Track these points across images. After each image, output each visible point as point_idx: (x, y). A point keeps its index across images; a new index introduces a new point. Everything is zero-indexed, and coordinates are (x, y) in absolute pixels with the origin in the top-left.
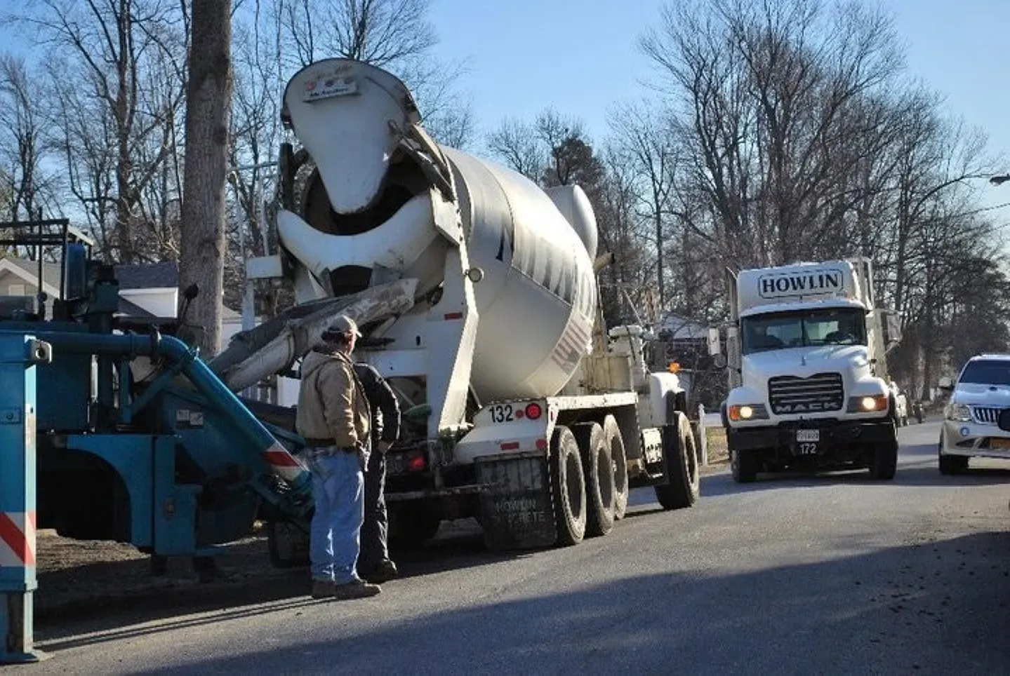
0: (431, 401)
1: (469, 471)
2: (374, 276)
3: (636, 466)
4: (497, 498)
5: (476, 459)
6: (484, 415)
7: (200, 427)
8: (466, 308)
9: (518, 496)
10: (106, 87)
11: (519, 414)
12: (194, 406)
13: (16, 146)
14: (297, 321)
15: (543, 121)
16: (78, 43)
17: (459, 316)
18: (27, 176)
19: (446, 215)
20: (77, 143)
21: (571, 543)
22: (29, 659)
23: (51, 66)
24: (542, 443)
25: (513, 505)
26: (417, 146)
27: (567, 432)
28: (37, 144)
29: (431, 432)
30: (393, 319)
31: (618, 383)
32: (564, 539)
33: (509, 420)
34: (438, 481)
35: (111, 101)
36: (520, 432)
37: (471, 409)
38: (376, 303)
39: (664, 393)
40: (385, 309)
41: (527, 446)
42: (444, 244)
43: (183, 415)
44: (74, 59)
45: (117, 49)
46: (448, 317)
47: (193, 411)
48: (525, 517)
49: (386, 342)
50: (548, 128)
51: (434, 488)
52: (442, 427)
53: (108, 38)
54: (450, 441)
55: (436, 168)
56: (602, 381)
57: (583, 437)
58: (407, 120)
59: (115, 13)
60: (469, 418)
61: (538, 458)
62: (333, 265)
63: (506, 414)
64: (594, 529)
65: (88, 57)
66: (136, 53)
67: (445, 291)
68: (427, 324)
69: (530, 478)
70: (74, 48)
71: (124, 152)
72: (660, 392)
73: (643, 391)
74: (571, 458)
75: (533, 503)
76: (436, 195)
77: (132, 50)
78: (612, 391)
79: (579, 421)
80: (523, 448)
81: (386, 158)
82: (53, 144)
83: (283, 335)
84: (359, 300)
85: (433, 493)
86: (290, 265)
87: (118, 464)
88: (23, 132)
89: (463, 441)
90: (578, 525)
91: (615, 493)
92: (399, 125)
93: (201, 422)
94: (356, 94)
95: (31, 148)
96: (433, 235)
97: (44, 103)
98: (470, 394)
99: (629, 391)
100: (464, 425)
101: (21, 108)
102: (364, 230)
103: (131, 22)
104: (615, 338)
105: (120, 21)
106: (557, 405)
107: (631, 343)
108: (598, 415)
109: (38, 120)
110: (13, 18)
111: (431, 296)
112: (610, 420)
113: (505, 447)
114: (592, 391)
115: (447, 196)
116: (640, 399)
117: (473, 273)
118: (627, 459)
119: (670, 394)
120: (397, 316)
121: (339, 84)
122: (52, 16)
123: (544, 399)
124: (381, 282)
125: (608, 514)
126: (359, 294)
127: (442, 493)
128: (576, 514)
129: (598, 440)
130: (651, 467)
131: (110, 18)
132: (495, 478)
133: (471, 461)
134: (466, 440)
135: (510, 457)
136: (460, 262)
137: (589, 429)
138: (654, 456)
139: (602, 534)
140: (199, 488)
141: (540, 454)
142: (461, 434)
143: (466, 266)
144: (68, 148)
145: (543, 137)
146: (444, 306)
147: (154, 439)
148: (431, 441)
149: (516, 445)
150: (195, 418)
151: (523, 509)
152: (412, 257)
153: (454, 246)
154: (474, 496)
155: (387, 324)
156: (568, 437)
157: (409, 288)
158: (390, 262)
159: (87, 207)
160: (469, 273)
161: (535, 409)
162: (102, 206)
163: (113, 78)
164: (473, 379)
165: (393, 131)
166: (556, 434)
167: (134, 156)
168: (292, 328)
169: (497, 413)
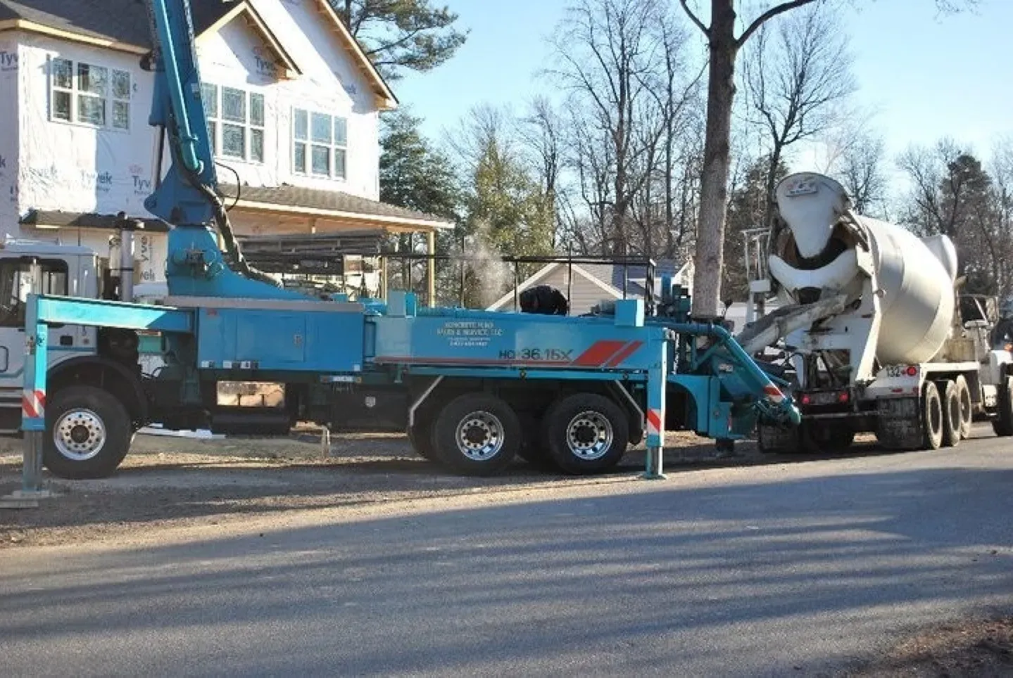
0: (852, 364)
1: (873, 404)
2: (822, 295)
3: (977, 408)
4: (889, 419)
5: (877, 397)
6: (883, 372)
7: (730, 373)
8: (874, 312)
9: (901, 419)
10: (610, 122)
11: (903, 373)
12: (729, 362)
13: (542, 164)
14: (781, 318)
15: (941, 145)
16: (590, 89)
17: (870, 316)
18: (550, 186)
19: (865, 260)
20: (586, 161)
21: (933, 448)
22: (661, 478)
23: (570, 104)
24: (916, 389)
25: (898, 423)
26: (848, 220)
27: (931, 384)
28: (558, 163)
29: (852, 380)
30: (832, 317)
31: (967, 356)
32: (927, 446)
33: (897, 376)
34: (856, 408)
35: (612, 131)
36: (904, 383)
37: (876, 369)
38: (824, 308)
39: (999, 363)
40: (828, 312)
41: (907, 391)
42: (863, 276)
43: (723, 367)
44: (587, 100)
45: (618, 93)
46: (864, 316)
47: (727, 364)
48: (905, 430)
49: (828, 329)
50: (944, 149)
51: (852, 411)
52: (859, 378)
53: (612, 84)
54: (862, 386)
55: (860, 233)
56: (957, 354)
57: (942, 388)
58: (844, 206)
59: (618, 67)
60: (874, 375)
61: (912, 398)
62: (800, 286)
63: (896, 372)
64: (947, 442)
65: (597, 99)
66: (632, 97)
67: (862, 302)
68: (850, 320)
69: (909, 407)
70: (588, 92)
71: (620, 169)
72: (996, 362)
73: (985, 362)
74: (934, 399)
75: (909, 423)
76: (859, 249)
77: (629, 94)
78: (964, 361)
79: (940, 379)
80: (905, 391)
81: (831, 227)
82: (570, 162)
83: (773, 326)
84: (814, 307)
85: (853, 414)
86: (775, 285)
87: (691, 389)
88: (549, 153)
89: (870, 386)
90: (937, 438)
91: (962, 421)
92: (840, 209)
93: (731, 370)
94: (815, 193)
95: (555, 166)
96: (857, 271)
97: (563, 132)
98: (875, 360)
99: (974, 361)
100: (871, 378)
101: (548, 135)
102: (819, 267)
103: (629, 74)
104: (968, 328)
105: (621, 72)
106: (926, 368)
107: (978, 331)
108: (953, 375)
109: (559, 145)
110: (546, 71)
111: (855, 304)
112: (961, 379)
113: (894, 391)
114: (950, 360)
115: (866, 249)
116: (982, 367)
117: (879, 292)
118: (972, 402)
119: (1003, 365)
120: (835, 315)
121: (807, 187)
122: (573, 69)
123: (918, 365)
124: (828, 296)
125: (956, 434)
126: (814, 304)
127: (858, 414)
128: (936, 432)
129: (951, 390)
130: (989, 409)
131: (614, 70)
132: (888, 408)
133: (874, 398)
134: (872, 386)
135: (896, 398)
136: (871, 287)
137: (946, 383)
138: (991, 402)
139: (951, 446)
140: (732, 404)
141: (915, 395)
142: (869, 383)
143: (875, 288)
144: (581, 165)
145: (940, 158)
146: (862, 310)
147: (710, 378)
148: (852, 385)
149: (900, 390)
150: (728, 368)
151: (904, 427)
152: (844, 283)
153: (869, 277)
154: (874, 417)
155: (829, 320)
156: (932, 388)
157: (842, 300)
158: (832, 285)
159: (591, 209)
160: (877, 292)
161: (913, 370)
162: (602, 207)
163: (615, 115)
164: (878, 352)
165: (836, 212)
166: (925, 386)
167: (628, 172)
168: (778, 322)
169: (890, 372)
